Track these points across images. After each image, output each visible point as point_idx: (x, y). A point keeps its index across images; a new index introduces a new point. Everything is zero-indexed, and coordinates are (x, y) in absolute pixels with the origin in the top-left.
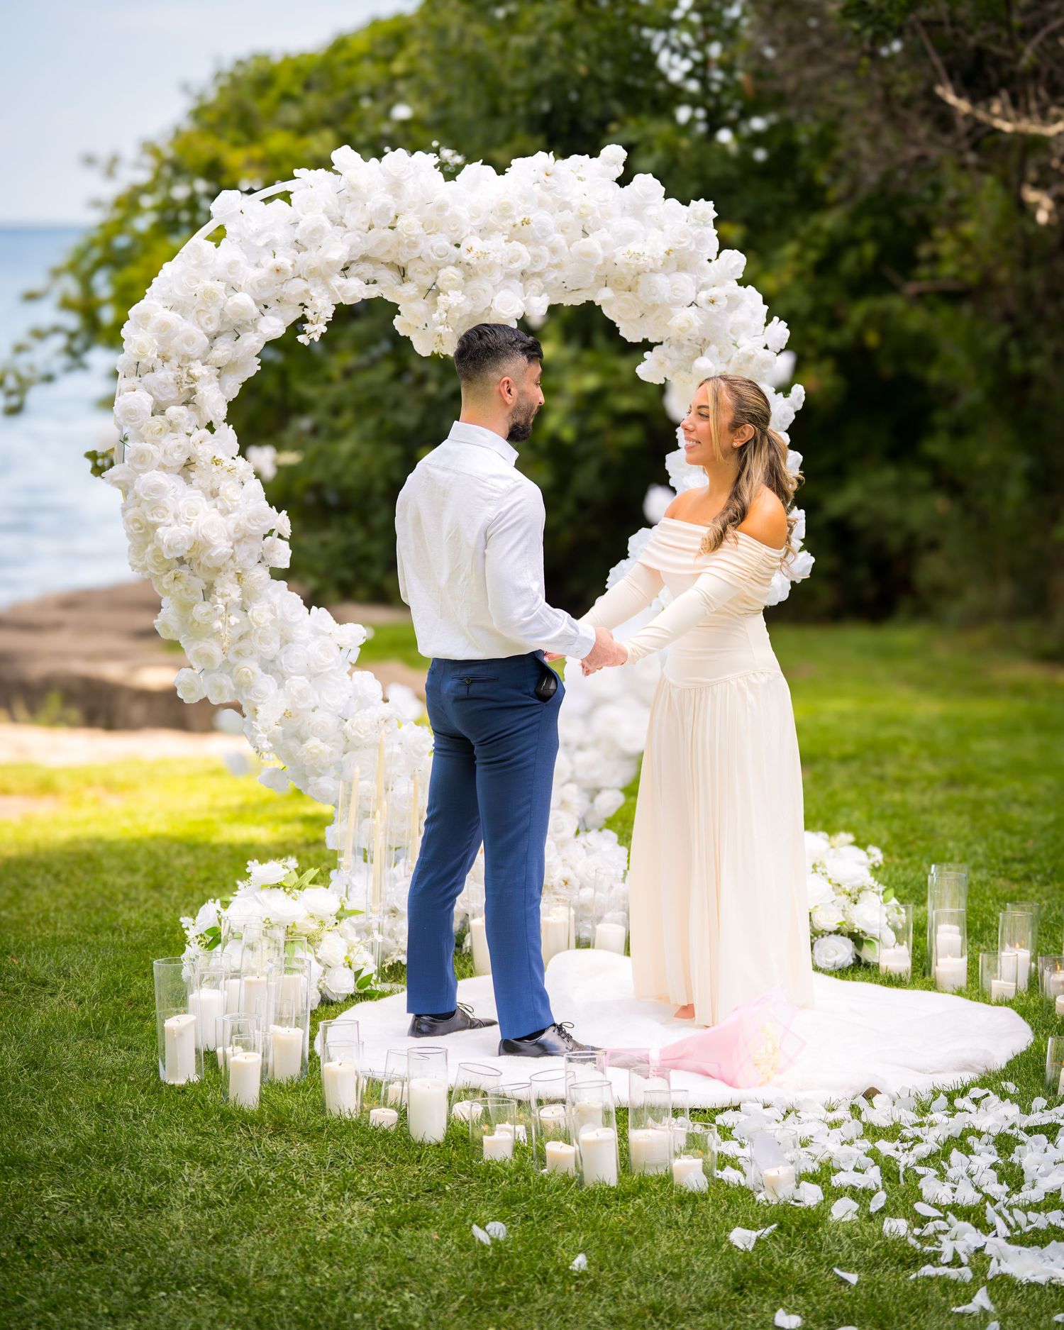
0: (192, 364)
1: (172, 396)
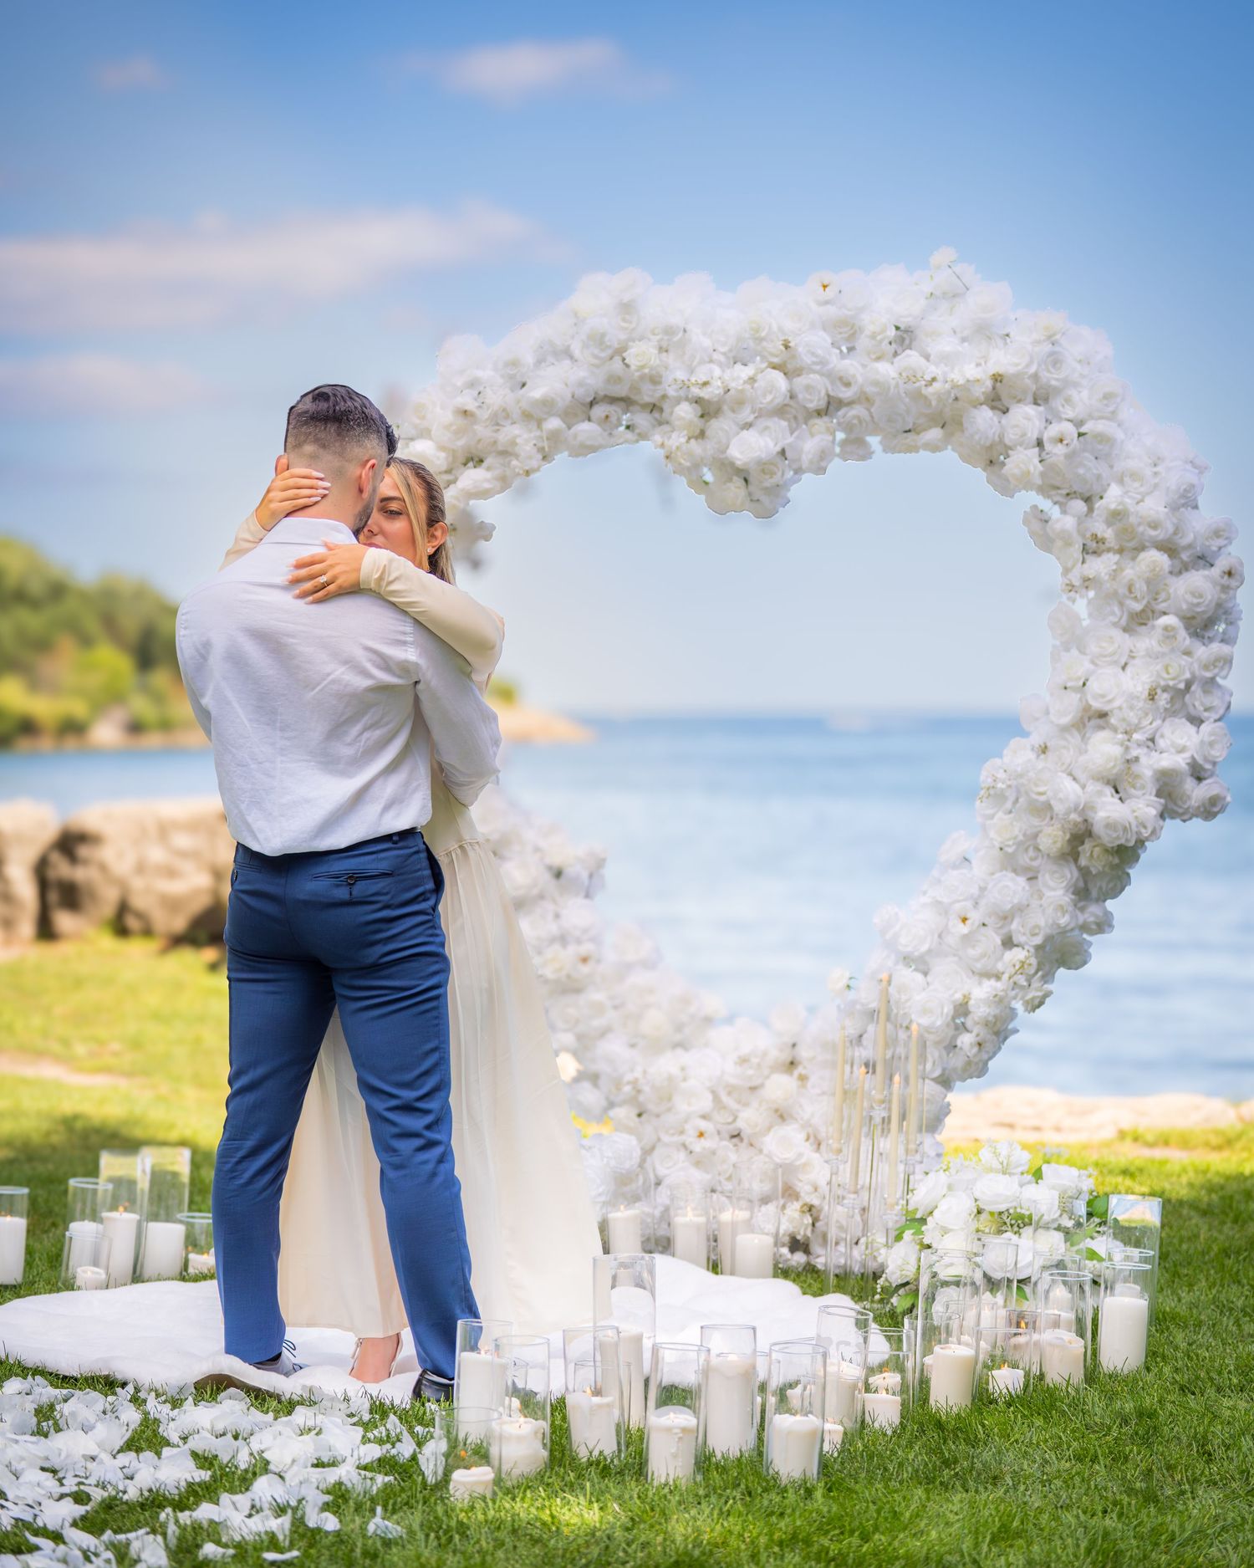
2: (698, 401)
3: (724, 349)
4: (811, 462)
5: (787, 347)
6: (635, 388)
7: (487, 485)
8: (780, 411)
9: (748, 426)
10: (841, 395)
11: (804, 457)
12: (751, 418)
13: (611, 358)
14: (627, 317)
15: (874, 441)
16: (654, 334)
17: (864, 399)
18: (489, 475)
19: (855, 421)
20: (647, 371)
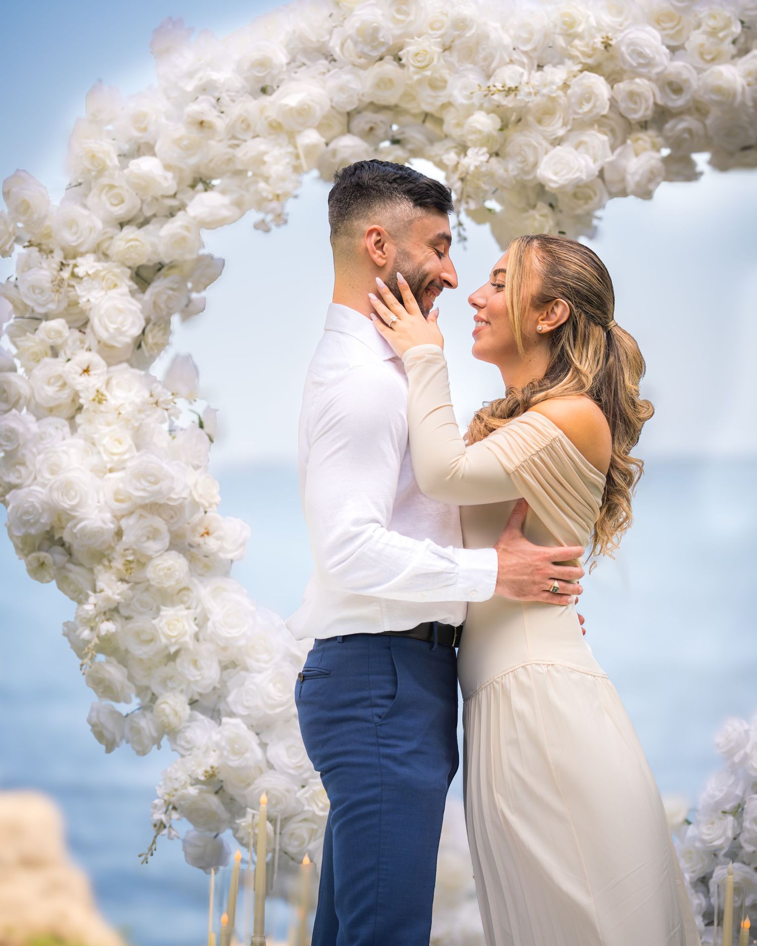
0: (79, 260)
1: (52, 306)
2: (497, 110)
3: (528, 48)
4: (638, 184)
5: (607, 46)
6: (409, 95)
7: (225, 213)
8: (599, 122)
9: (557, 142)
10: (670, 104)
11: (629, 177)
12: (561, 132)
13: (381, 59)
14: (404, 7)
15: (701, 159)
16: (433, 29)
17: (698, 109)
18: (226, 200)
19: (686, 136)
20: (428, 73)
